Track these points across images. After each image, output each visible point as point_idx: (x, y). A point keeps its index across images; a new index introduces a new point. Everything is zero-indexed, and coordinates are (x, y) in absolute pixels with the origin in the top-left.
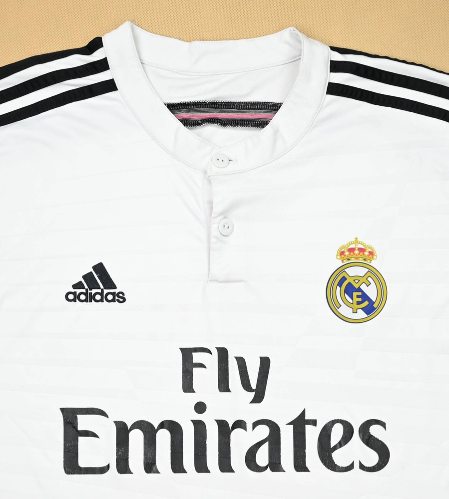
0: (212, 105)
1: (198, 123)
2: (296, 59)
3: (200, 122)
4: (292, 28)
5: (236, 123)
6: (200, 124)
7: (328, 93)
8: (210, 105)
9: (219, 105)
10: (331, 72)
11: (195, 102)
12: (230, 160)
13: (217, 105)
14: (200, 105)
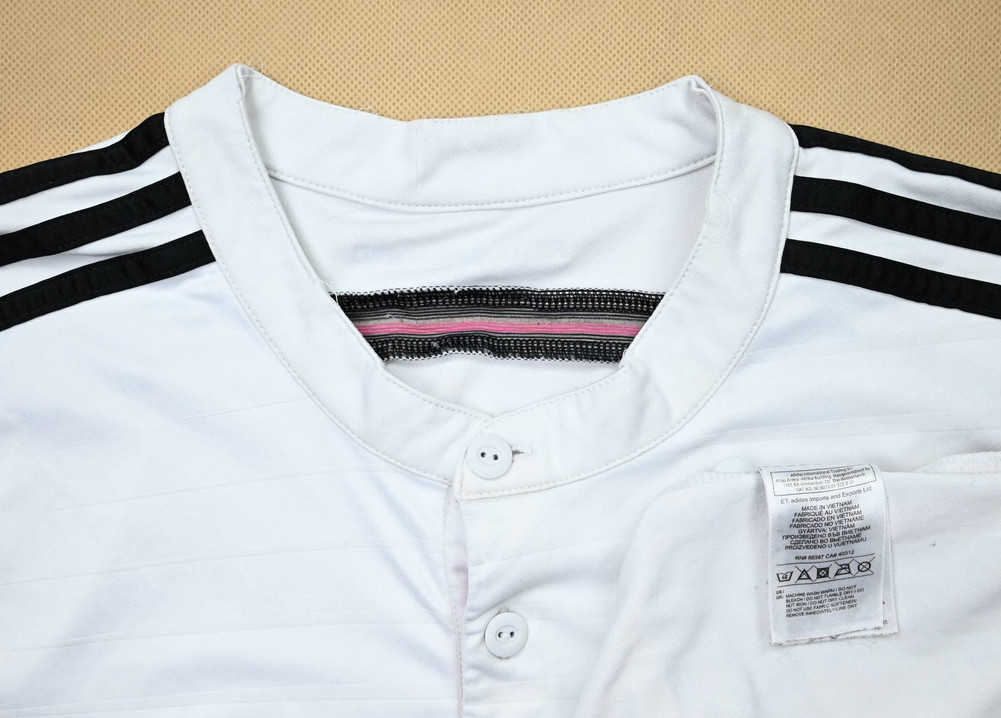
0: (469, 297)
1: (430, 346)
2: (701, 165)
3: (435, 344)
4: (694, 79)
5: (533, 347)
6: (436, 352)
7: (785, 269)
8: (463, 297)
9: (487, 297)
10: (793, 208)
11: (423, 292)
12: (515, 453)
13: (481, 297)
14: (436, 298)
